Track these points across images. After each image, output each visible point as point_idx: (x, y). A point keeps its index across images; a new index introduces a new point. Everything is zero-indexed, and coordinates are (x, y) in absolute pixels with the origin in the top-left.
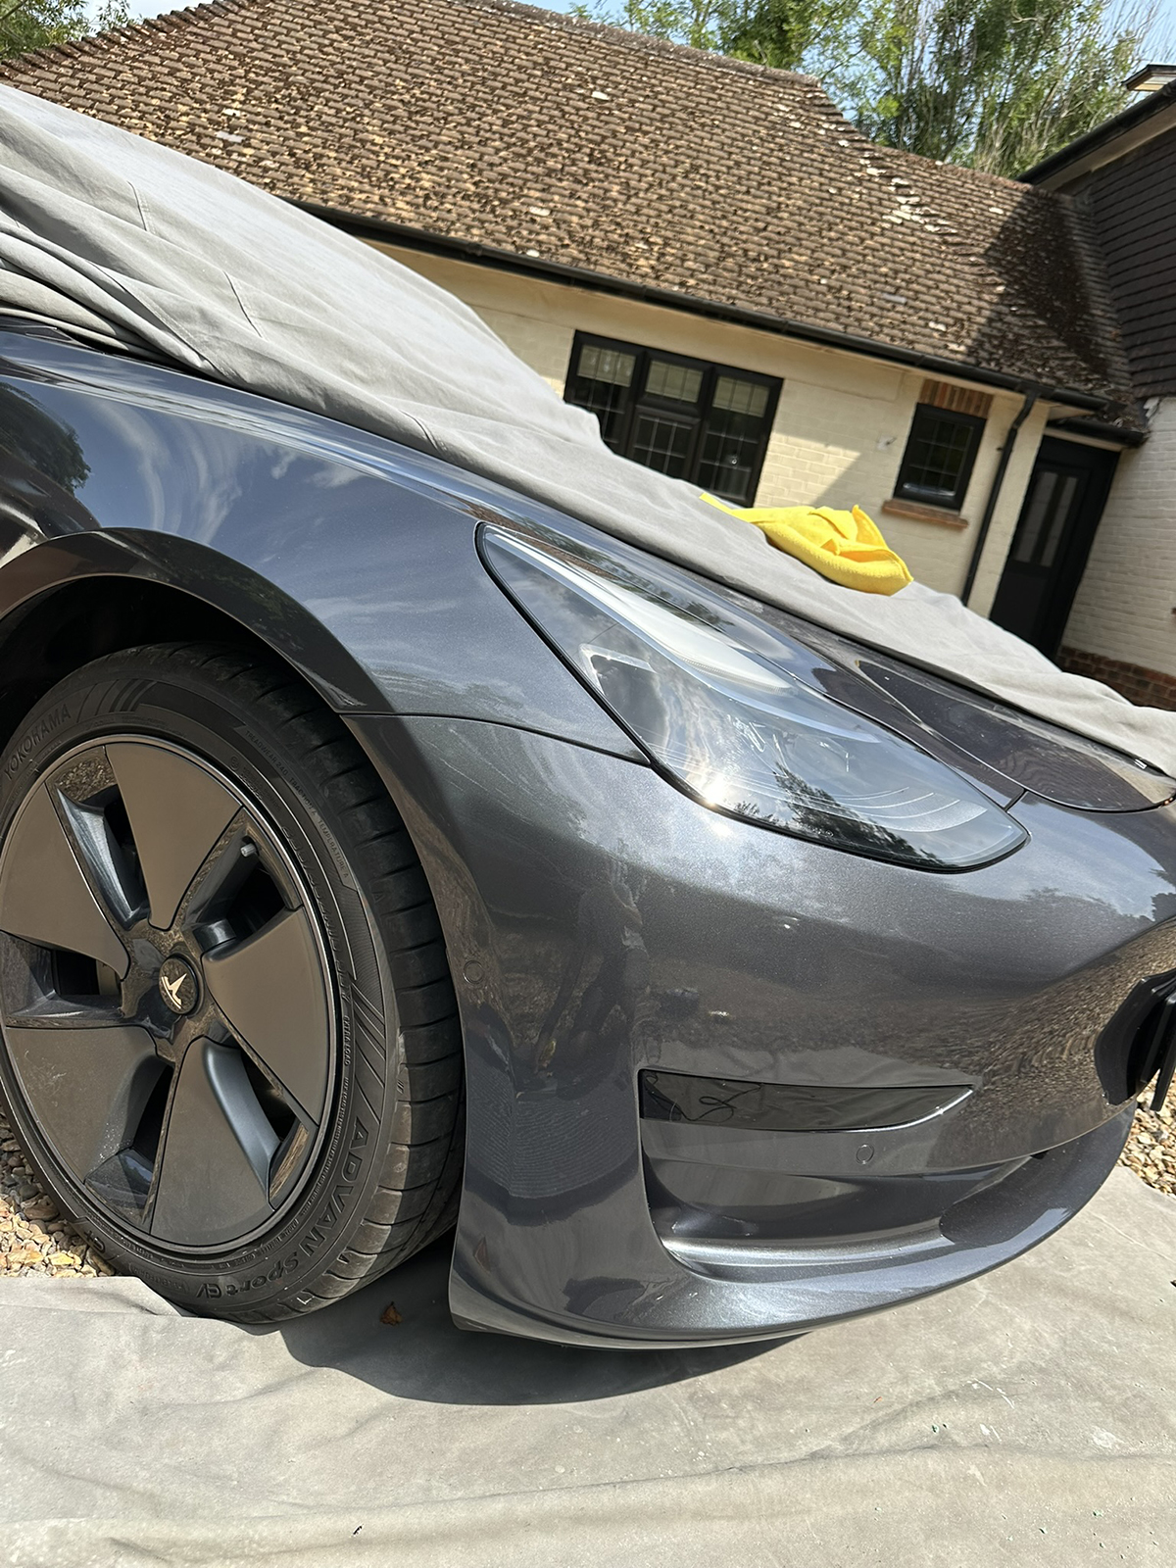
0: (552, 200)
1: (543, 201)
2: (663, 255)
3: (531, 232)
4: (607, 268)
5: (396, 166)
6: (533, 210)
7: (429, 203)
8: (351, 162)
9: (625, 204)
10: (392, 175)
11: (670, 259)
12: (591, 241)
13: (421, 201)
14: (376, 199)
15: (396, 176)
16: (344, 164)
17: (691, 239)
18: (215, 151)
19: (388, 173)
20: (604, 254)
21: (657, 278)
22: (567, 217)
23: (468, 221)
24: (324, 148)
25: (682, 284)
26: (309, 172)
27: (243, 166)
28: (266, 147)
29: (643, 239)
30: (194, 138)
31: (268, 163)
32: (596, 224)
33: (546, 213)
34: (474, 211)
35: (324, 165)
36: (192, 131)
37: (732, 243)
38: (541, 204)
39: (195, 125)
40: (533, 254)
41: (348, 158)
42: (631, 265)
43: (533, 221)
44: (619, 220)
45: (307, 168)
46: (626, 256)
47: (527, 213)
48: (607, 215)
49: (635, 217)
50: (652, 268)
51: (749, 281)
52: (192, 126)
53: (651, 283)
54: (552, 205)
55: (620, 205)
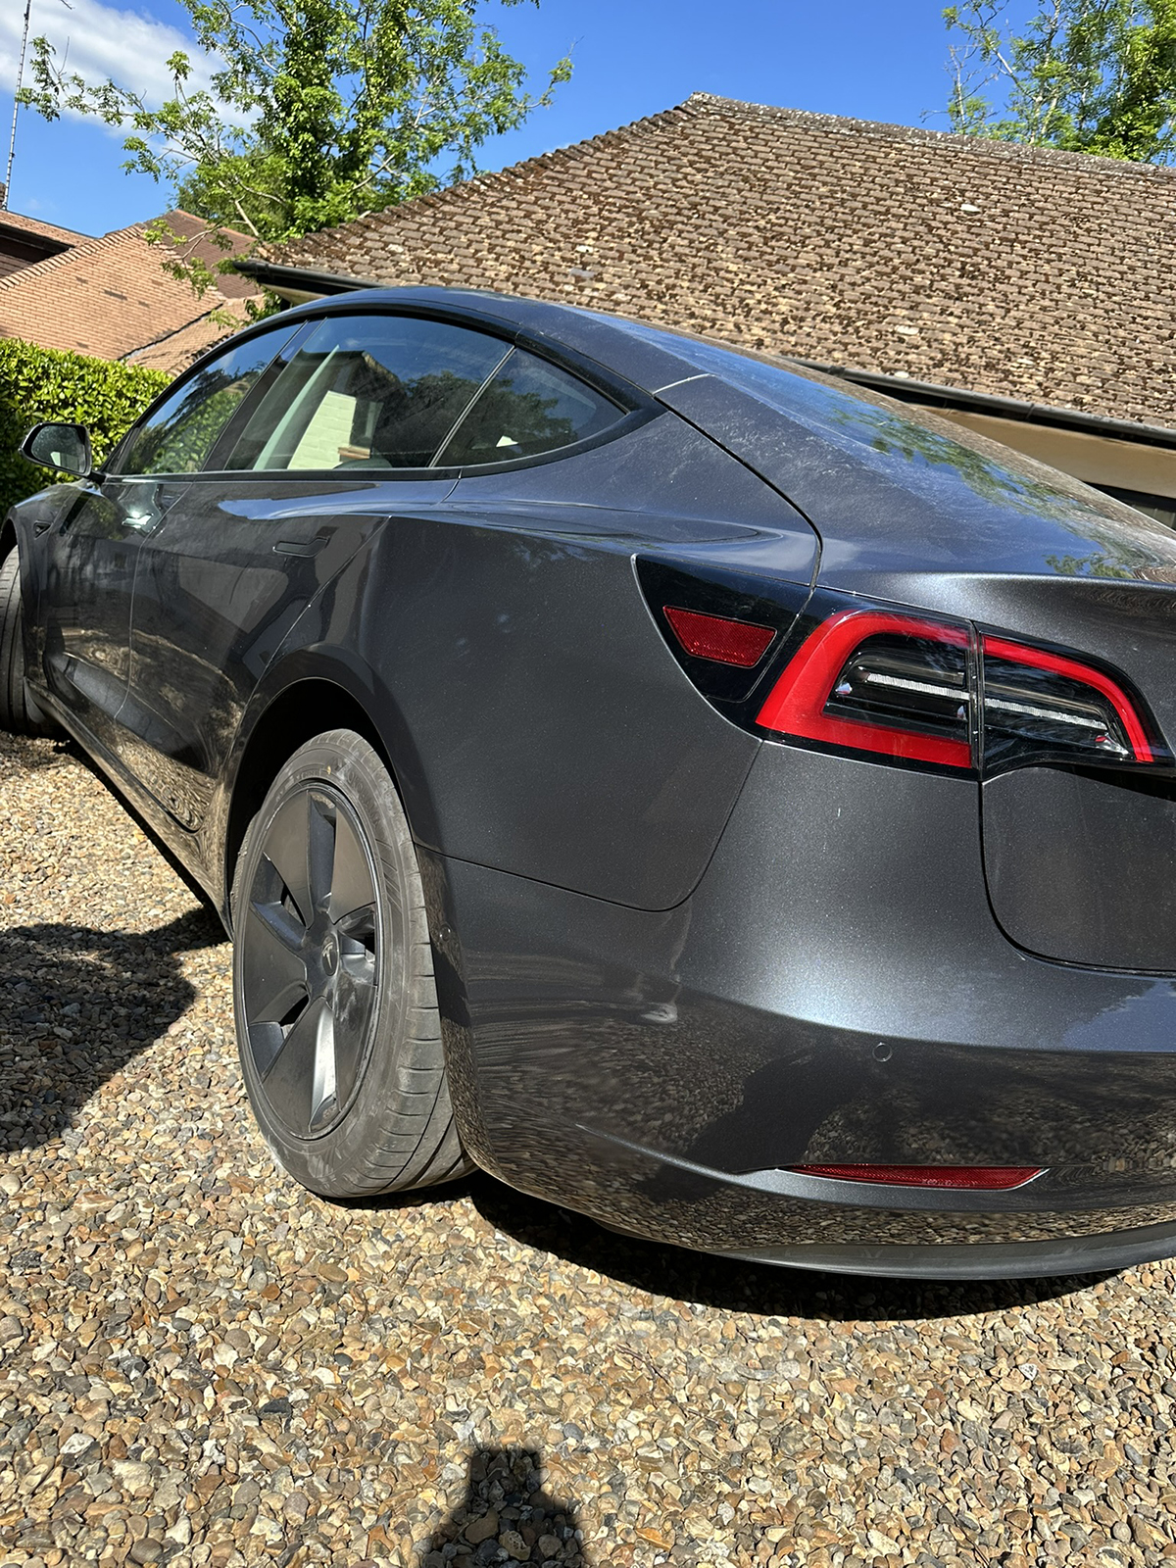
0: (921, 318)
1: (911, 320)
2: (1052, 370)
3: (899, 353)
5: (750, 292)
6: (900, 329)
7: (786, 327)
8: (705, 291)
9: (1003, 318)
10: (747, 301)
11: (1059, 374)
13: (777, 326)
14: (731, 326)
15: (751, 302)
16: (697, 293)
17: (1082, 351)
18: (568, 288)
19: (742, 300)
20: (982, 371)
22: (940, 336)
23: (829, 344)
24: (677, 278)
25: (1078, 402)
26: (661, 303)
27: (595, 300)
28: (618, 281)
29: (1026, 354)
30: (548, 276)
31: (620, 296)
32: (971, 340)
33: (914, 331)
34: (835, 334)
35: (676, 295)
36: (546, 269)
37: (1133, 353)
38: (909, 323)
39: (548, 263)
40: (902, 376)
41: (701, 288)
42: (1014, 383)
43: (902, 341)
44: (997, 335)
45: (659, 299)
46: (1007, 373)
47: (893, 333)
48: (984, 331)
49: (1016, 331)
51: (1156, 395)
52: (546, 265)
53: (1040, 404)
54: (921, 322)
55: (998, 320)
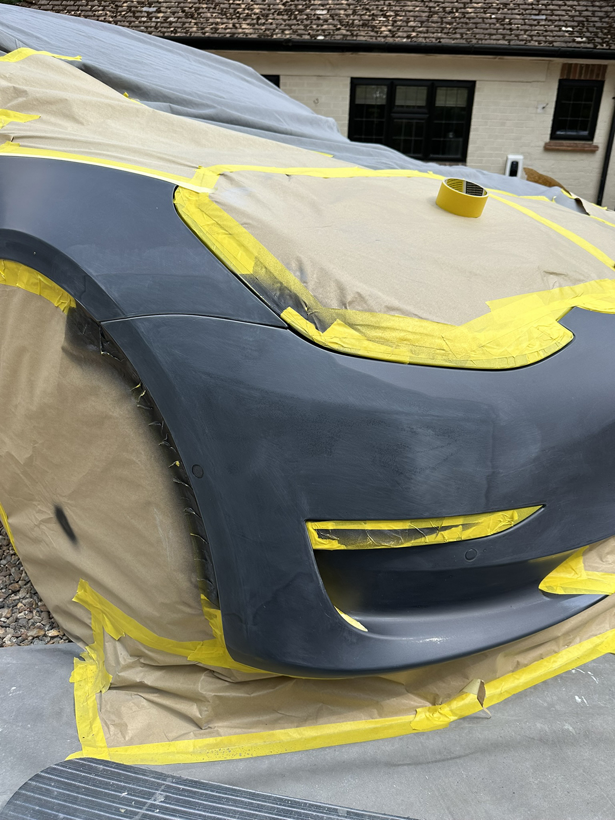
0: (328, 4)
1: (323, 5)
2: (395, 21)
3: (318, 26)
4: (363, 37)
5: (239, 4)
6: (318, 12)
7: (260, 21)
8: (214, 8)
10: (238, 10)
11: (399, 23)
12: (353, 23)
13: (255, 21)
14: (231, 26)
15: (240, 10)
16: (211, 10)
17: (410, 8)
18: (144, 19)
19: (235, 9)
20: (361, 29)
21: (393, 36)
22: (338, 12)
23: (282, 27)
24: (200, 3)
25: (408, 37)
26: (194, 19)
27: (159, 24)
28: (169, 11)
29: (382, 15)
30: (131, 14)
31: (172, 19)
32: (354, 13)
33: (325, 12)
34: (285, 20)
35: (201, 13)
36: (130, 11)
37: (435, 5)
38: (322, 8)
39: (131, 7)
40: (321, 38)
41: (213, 6)
42: (377, 32)
43: (319, 19)
44: (367, 7)
45: (192, 17)
46: (373, 27)
47: (315, 15)
48: (360, 6)
50: (390, 31)
51: (448, 26)
52: (129, 7)
53: (390, 40)
54: (328, 6)
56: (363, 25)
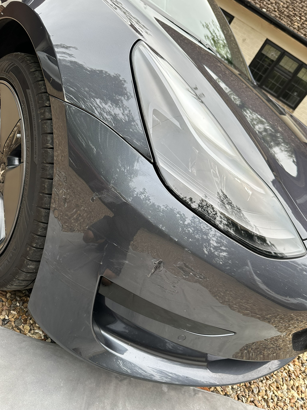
4: (284, 22)
21: (298, 30)
50: (298, 27)
56: (288, 16)
